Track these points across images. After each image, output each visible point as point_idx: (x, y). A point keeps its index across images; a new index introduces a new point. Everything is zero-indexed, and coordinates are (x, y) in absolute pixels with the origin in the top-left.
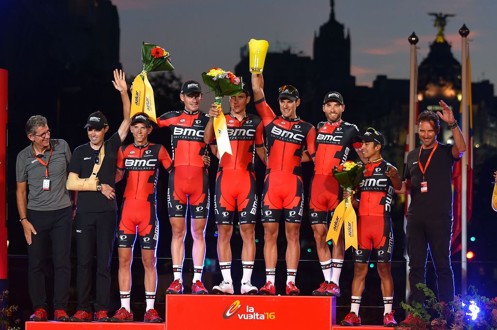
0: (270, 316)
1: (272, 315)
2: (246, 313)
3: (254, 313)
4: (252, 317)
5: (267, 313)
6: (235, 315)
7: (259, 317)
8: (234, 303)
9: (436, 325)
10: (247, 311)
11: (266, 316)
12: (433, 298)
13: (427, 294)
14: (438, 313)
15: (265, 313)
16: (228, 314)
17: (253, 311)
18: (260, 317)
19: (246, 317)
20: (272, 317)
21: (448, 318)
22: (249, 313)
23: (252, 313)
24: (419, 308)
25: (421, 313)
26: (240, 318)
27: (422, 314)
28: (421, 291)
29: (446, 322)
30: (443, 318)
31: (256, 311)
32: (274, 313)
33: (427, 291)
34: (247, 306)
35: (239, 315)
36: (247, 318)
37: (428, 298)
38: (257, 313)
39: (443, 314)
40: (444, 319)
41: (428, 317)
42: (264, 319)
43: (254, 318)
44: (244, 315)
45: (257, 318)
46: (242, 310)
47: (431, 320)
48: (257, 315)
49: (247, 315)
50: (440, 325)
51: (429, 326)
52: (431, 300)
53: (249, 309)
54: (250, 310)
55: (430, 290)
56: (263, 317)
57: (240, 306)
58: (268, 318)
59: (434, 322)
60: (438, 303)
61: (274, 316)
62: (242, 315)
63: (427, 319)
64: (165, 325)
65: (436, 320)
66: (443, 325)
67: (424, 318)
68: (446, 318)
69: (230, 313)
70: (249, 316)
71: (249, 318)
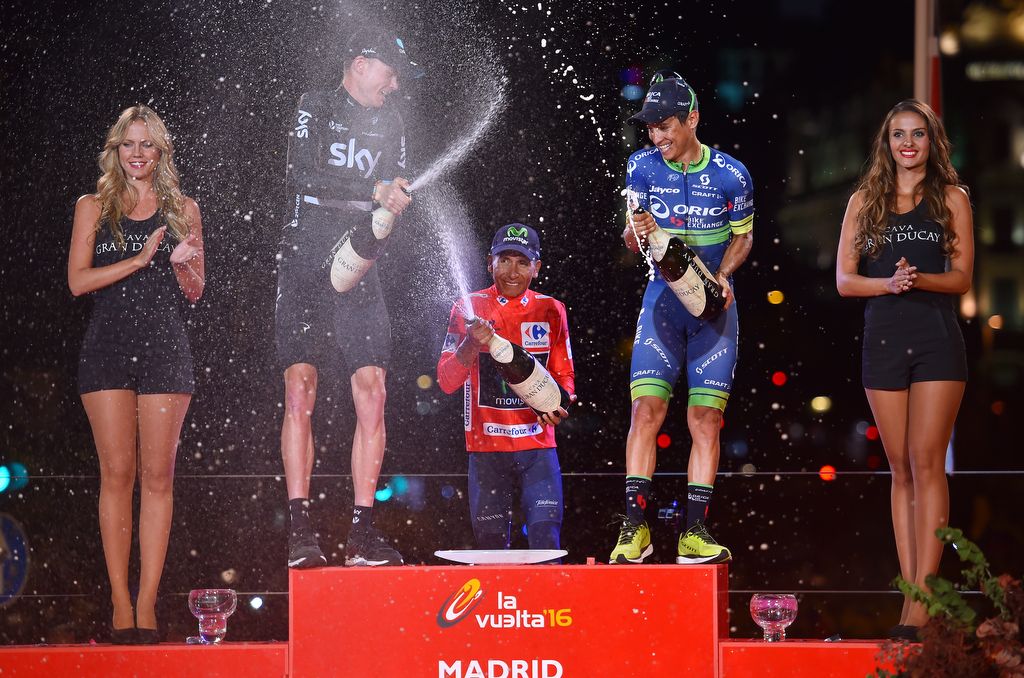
0: (559, 618)
1: (563, 614)
2: (496, 612)
3: (518, 612)
4: (511, 622)
5: (552, 612)
6: (467, 619)
7: (530, 621)
8: (466, 587)
9: (989, 637)
10: (500, 607)
11: (547, 619)
12: (980, 567)
13: (964, 555)
14: (996, 604)
15: (545, 612)
16: (451, 615)
17: (514, 607)
18: (534, 622)
19: (496, 622)
20: (565, 621)
21: (1020, 619)
22: (504, 611)
23: (513, 612)
24: (945, 593)
25: (949, 606)
26: (482, 625)
27: (954, 609)
29: (1015, 628)
30: (1009, 617)
31: (520, 607)
32: (568, 610)
33: (964, 549)
34: (500, 594)
35: (478, 617)
36: (500, 625)
37: (969, 564)
38: (525, 612)
39: (1007, 607)
40: (1012, 621)
41: (969, 615)
42: (542, 625)
43: (518, 625)
44: (492, 617)
45: (526, 625)
46: (487, 605)
47: (977, 623)
48: (526, 616)
49: (500, 617)
50: (1002, 636)
51: (972, 640)
52: (975, 570)
53: (504, 601)
54: (506, 604)
55: (973, 546)
56: (539, 621)
57: (480, 593)
58: (553, 624)
59: (984, 629)
60: (995, 579)
61: (569, 620)
62: (487, 617)
63: (966, 620)
64: (288, 648)
65: (990, 624)
66: (1008, 636)
67: (958, 617)
68: (1017, 619)
69: (456, 611)
70: (503, 619)
71: (503, 624)
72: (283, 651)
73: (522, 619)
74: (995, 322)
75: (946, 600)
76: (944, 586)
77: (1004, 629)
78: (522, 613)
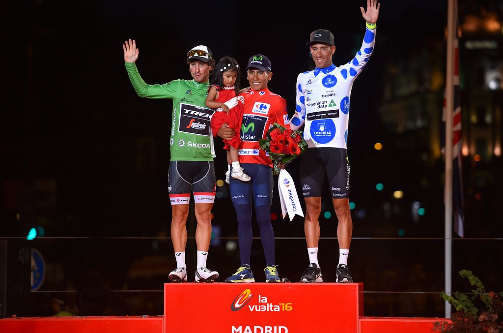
1: (288, 305)
2: (258, 304)
3: (268, 304)
4: (265, 308)
5: (283, 304)
6: (245, 307)
7: (273, 308)
8: (244, 293)
9: (484, 321)
10: (260, 302)
11: (281, 307)
12: (480, 289)
13: (473, 283)
14: (487, 305)
15: (280, 304)
16: (237, 305)
17: (266, 302)
18: (275, 309)
19: (258, 309)
20: (289, 308)
21: (499, 313)
22: (262, 304)
23: (265, 304)
24: (464, 301)
25: (466, 306)
26: (252, 310)
27: (468, 307)
28: (466, 279)
29: (496, 317)
30: (493, 311)
31: (269, 302)
32: (291, 304)
33: (473, 280)
34: (260, 296)
35: (250, 306)
36: (259, 310)
37: (475, 287)
38: (271, 304)
39: (493, 307)
40: (495, 313)
41: (475, 310)
42: (279, 310)
43: (268, 310)
44: (256, 306)
45: (272, 310)
46: (254, 301)
47: (479, 314)
48: (271, 306)
49: (260, 306)
50: (490, 321)
51: (476, 322)
52: (478, 290)
53: (261, 299)
54: (262, 300)
55: (477, 279)
56: (277, 309)
57: (251, 295)
58: (283, 310)
59: (482, 317)
60: (487, 294)
61: (291, 308)
62: (254, 306)
63: (474, 313)
65: (485, 315)
66: (493, 320)
67: (470, 311)
68: (497, 313)
69: (239, 304)
70: (261, 307)
71: (261, 309)
72: (161, 321)
73: (269, 307)
75: (464, 303)
76: (463, 297)
77: (491, 317)
78: (269, 305)
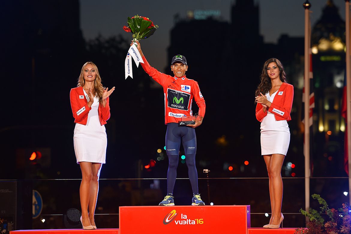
0: (200, 221)
1: (200, 220)
2: (181, 220)
3: (187, 220)
4: (185, 223)
5: (197, 220)
6: (172, 222)
8: (172, 212)
9: (328, 227)
10: (182, 218)
11: (196, 222)
12: (326, 206)
13: (321, 203)
14: (330, 217)
15: (195, 220)
16: (167, 221)
17: (186, 218)
18: (192, 223)
19: (181, 223)
20: (201, 222)
22: (183, 219)
23: (186, 220)
24: (315, 214)
25: (316, 218)
26: (177, 224)
27: (318, 218)
28: (316, 200)
29: (336, 224)
30: (334, 221)
32: (202, 219)
33: (321, 201)
34: (182, 214)
35: (175, 221)
36: (182, 224)
37: (322, 205)
38: (189, 220)
39: (334, 218)
40: (335, 222)
41: (322, 220)
42: (194, 224)
43: (187, 224)
44: (180, 221)
45: (190, 224)
46: (178, 217)
47: (324, 223)
48: (190, 221)
49: (182, 221)
50: (332, 227)
51: (323, 228)
52: (324, 207)
53: (183, 216)
54: (184, 217)
55: (323, 200)
56: (194, 223)
57: (176, 214)
58: (198, 223)
59: (327, 225)
60: (330, 210)
61: (203, 222)
62: (178, 221)
63: (321, 222)
64: (119, 230)
65: (329, 223)
66: (334, 227)
67: (319, 221)
68: (337, 222)
69: (169, 220)
70: (183, 222)
71: (183, 223)
72: (117, 231)
73: (188, 222)
74: (329, 133)
75: (315, 216)
76: (315, 212)
77: (333, 225)
78: (188, 220)
